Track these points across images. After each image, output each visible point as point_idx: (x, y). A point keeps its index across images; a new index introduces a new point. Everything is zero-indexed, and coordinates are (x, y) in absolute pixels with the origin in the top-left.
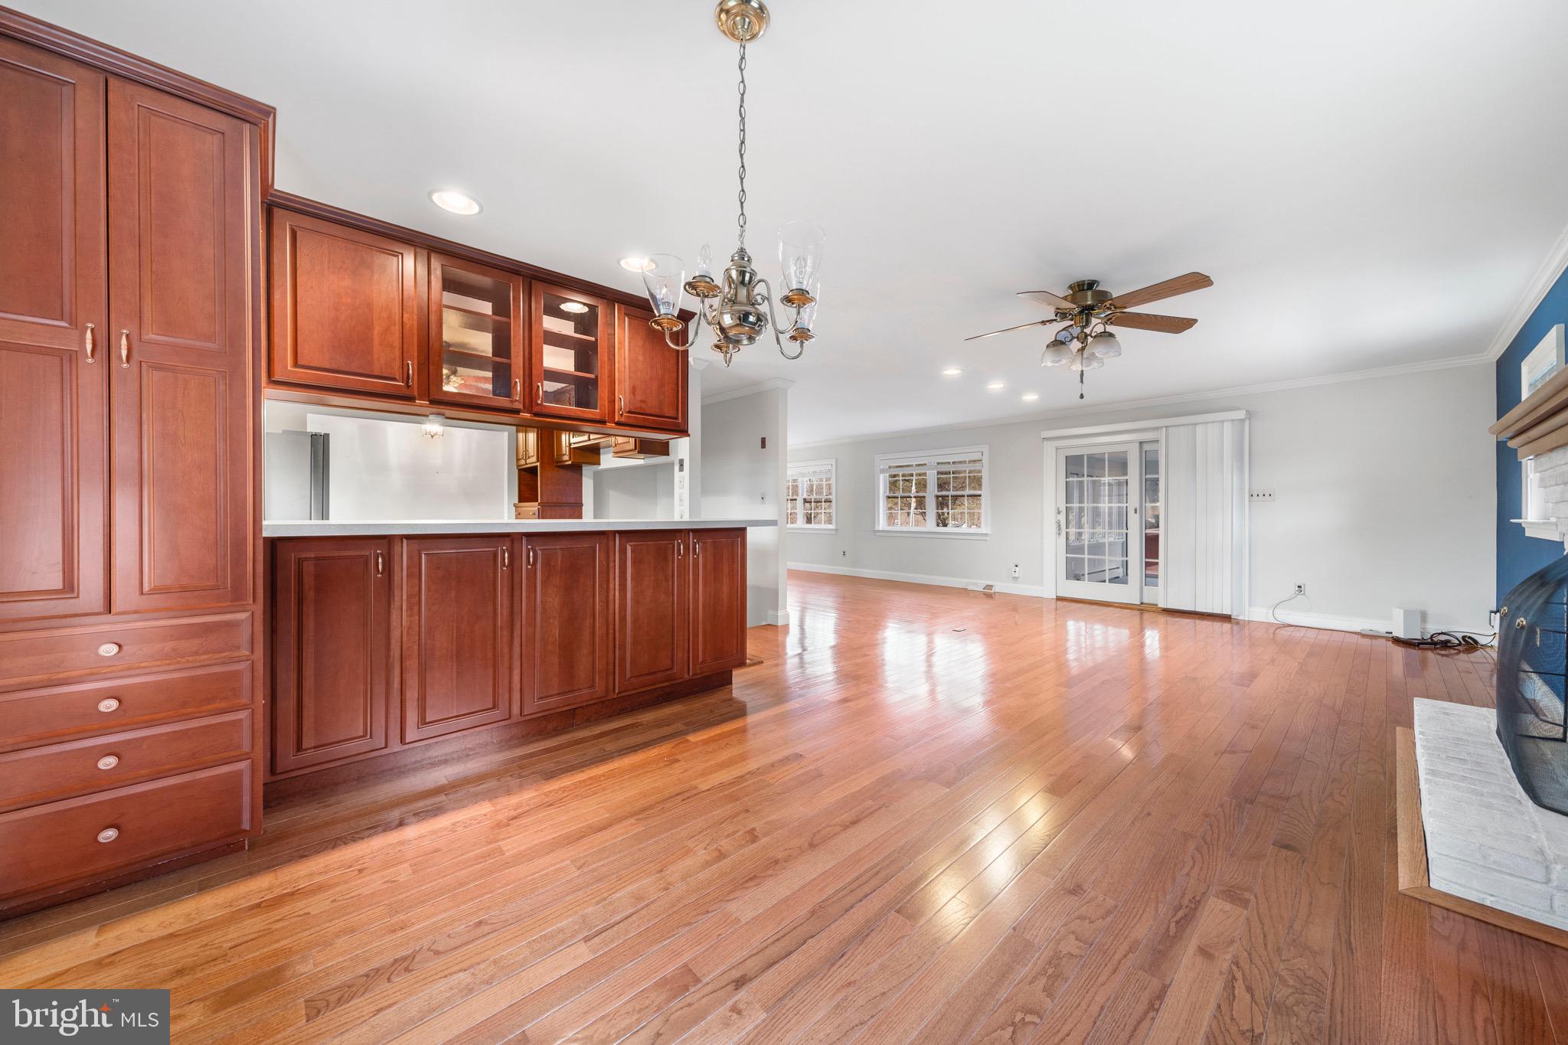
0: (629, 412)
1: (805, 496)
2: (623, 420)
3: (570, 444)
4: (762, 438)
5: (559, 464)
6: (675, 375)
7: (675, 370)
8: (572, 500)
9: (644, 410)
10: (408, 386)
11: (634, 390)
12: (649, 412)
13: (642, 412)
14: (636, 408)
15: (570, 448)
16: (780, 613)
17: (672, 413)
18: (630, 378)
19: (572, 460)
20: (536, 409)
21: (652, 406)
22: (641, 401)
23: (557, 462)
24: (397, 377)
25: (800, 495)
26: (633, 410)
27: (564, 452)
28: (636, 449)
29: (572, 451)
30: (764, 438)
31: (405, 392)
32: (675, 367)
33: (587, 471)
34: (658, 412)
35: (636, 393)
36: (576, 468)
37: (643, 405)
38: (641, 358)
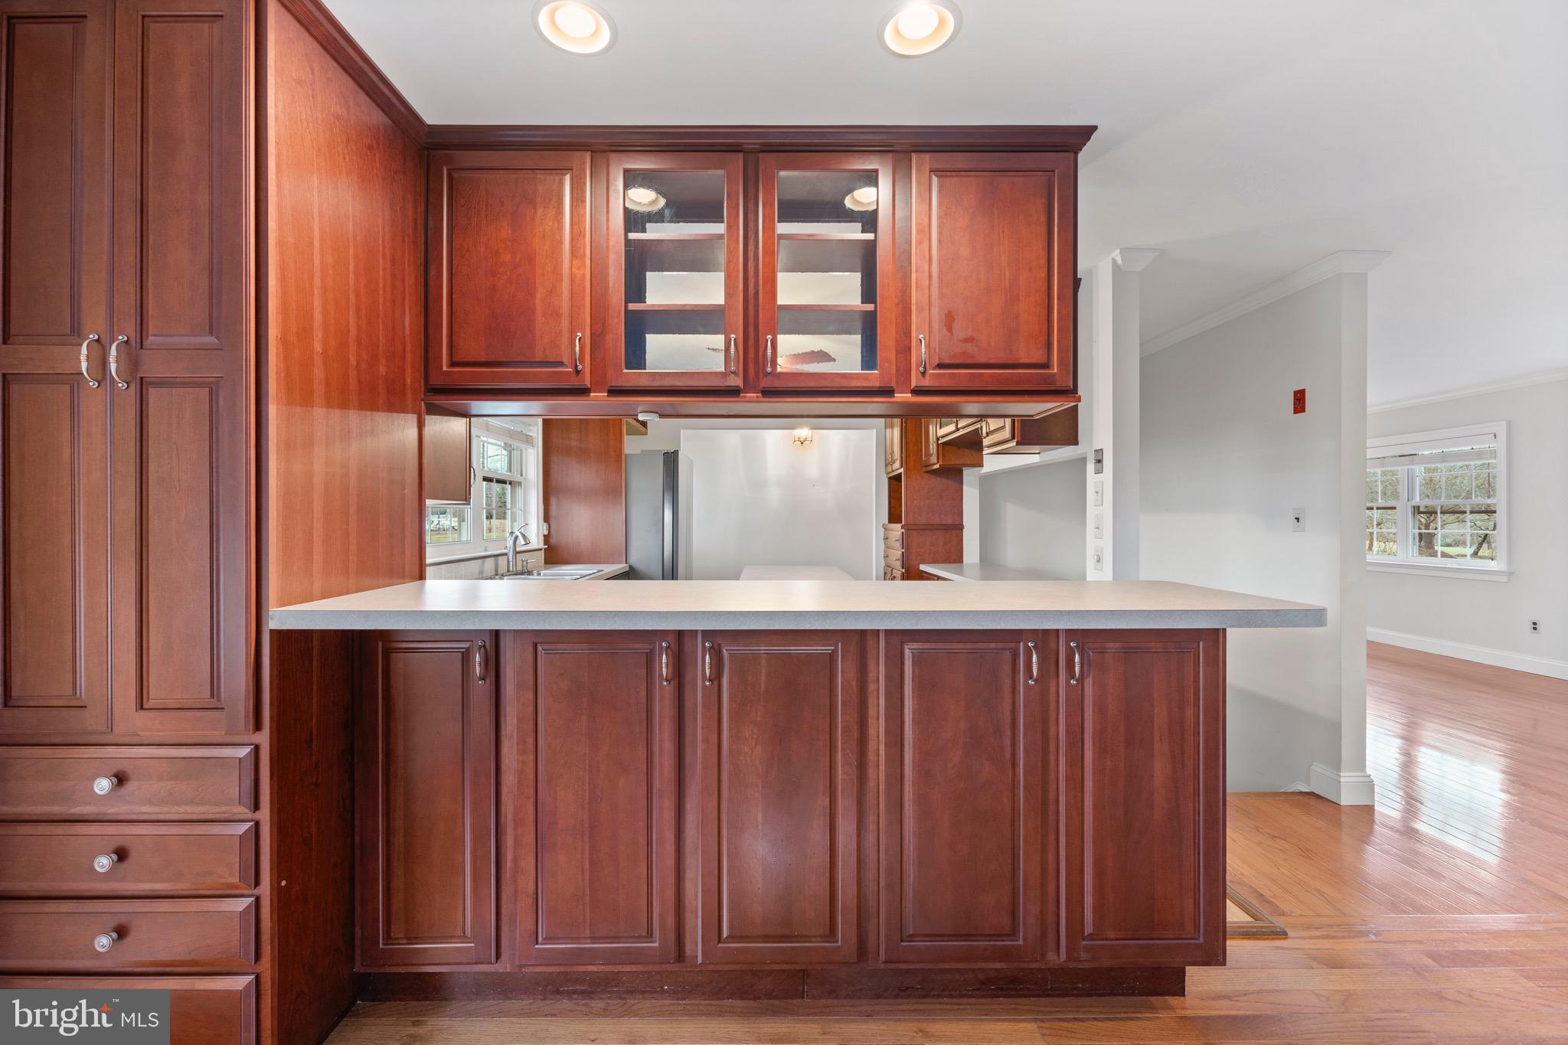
0: (940, 366)
1: (1417, 500)
2: (926, 382)
3: (938, 439)
4: (1296, 393)
5: (929, 469)
6: (1043, 274)
7: (1043, 261)
8: (949, 521)
9: (972, 357)
10: (578, 372)
11: (949, 320)
12: (983, 360)
13: (969, 361)
14: (954, 356)
15: (938, 445)
16: (1347, 777)
17: (1038, 356)
18: (942, 296)
19: (941, 463)
20: (765, 383)
21: (990, 345)
22: (966, 340)
23: (926, 466)
24: (565, 361)
25: (1404, 495)
26: (947, 361)
27: (931, 451)
28: (1013, 437)
29: (940, 449)
30: (1302, 392)
31: (574, 383)
32: (1043, 255)
33: (969, 474)
34: (1002, 357)
35: (955, 325)
36: (953, 473)
37: (970, 348)
38: (965, 252)
